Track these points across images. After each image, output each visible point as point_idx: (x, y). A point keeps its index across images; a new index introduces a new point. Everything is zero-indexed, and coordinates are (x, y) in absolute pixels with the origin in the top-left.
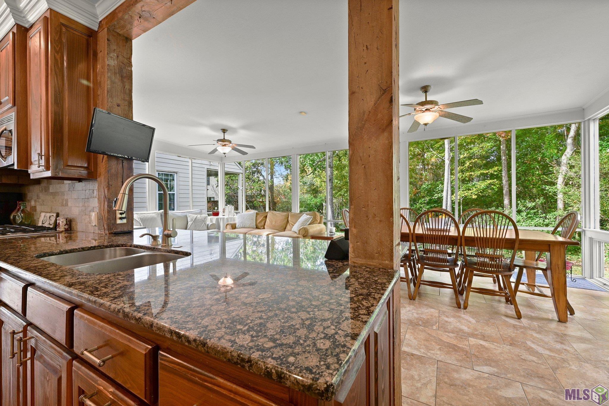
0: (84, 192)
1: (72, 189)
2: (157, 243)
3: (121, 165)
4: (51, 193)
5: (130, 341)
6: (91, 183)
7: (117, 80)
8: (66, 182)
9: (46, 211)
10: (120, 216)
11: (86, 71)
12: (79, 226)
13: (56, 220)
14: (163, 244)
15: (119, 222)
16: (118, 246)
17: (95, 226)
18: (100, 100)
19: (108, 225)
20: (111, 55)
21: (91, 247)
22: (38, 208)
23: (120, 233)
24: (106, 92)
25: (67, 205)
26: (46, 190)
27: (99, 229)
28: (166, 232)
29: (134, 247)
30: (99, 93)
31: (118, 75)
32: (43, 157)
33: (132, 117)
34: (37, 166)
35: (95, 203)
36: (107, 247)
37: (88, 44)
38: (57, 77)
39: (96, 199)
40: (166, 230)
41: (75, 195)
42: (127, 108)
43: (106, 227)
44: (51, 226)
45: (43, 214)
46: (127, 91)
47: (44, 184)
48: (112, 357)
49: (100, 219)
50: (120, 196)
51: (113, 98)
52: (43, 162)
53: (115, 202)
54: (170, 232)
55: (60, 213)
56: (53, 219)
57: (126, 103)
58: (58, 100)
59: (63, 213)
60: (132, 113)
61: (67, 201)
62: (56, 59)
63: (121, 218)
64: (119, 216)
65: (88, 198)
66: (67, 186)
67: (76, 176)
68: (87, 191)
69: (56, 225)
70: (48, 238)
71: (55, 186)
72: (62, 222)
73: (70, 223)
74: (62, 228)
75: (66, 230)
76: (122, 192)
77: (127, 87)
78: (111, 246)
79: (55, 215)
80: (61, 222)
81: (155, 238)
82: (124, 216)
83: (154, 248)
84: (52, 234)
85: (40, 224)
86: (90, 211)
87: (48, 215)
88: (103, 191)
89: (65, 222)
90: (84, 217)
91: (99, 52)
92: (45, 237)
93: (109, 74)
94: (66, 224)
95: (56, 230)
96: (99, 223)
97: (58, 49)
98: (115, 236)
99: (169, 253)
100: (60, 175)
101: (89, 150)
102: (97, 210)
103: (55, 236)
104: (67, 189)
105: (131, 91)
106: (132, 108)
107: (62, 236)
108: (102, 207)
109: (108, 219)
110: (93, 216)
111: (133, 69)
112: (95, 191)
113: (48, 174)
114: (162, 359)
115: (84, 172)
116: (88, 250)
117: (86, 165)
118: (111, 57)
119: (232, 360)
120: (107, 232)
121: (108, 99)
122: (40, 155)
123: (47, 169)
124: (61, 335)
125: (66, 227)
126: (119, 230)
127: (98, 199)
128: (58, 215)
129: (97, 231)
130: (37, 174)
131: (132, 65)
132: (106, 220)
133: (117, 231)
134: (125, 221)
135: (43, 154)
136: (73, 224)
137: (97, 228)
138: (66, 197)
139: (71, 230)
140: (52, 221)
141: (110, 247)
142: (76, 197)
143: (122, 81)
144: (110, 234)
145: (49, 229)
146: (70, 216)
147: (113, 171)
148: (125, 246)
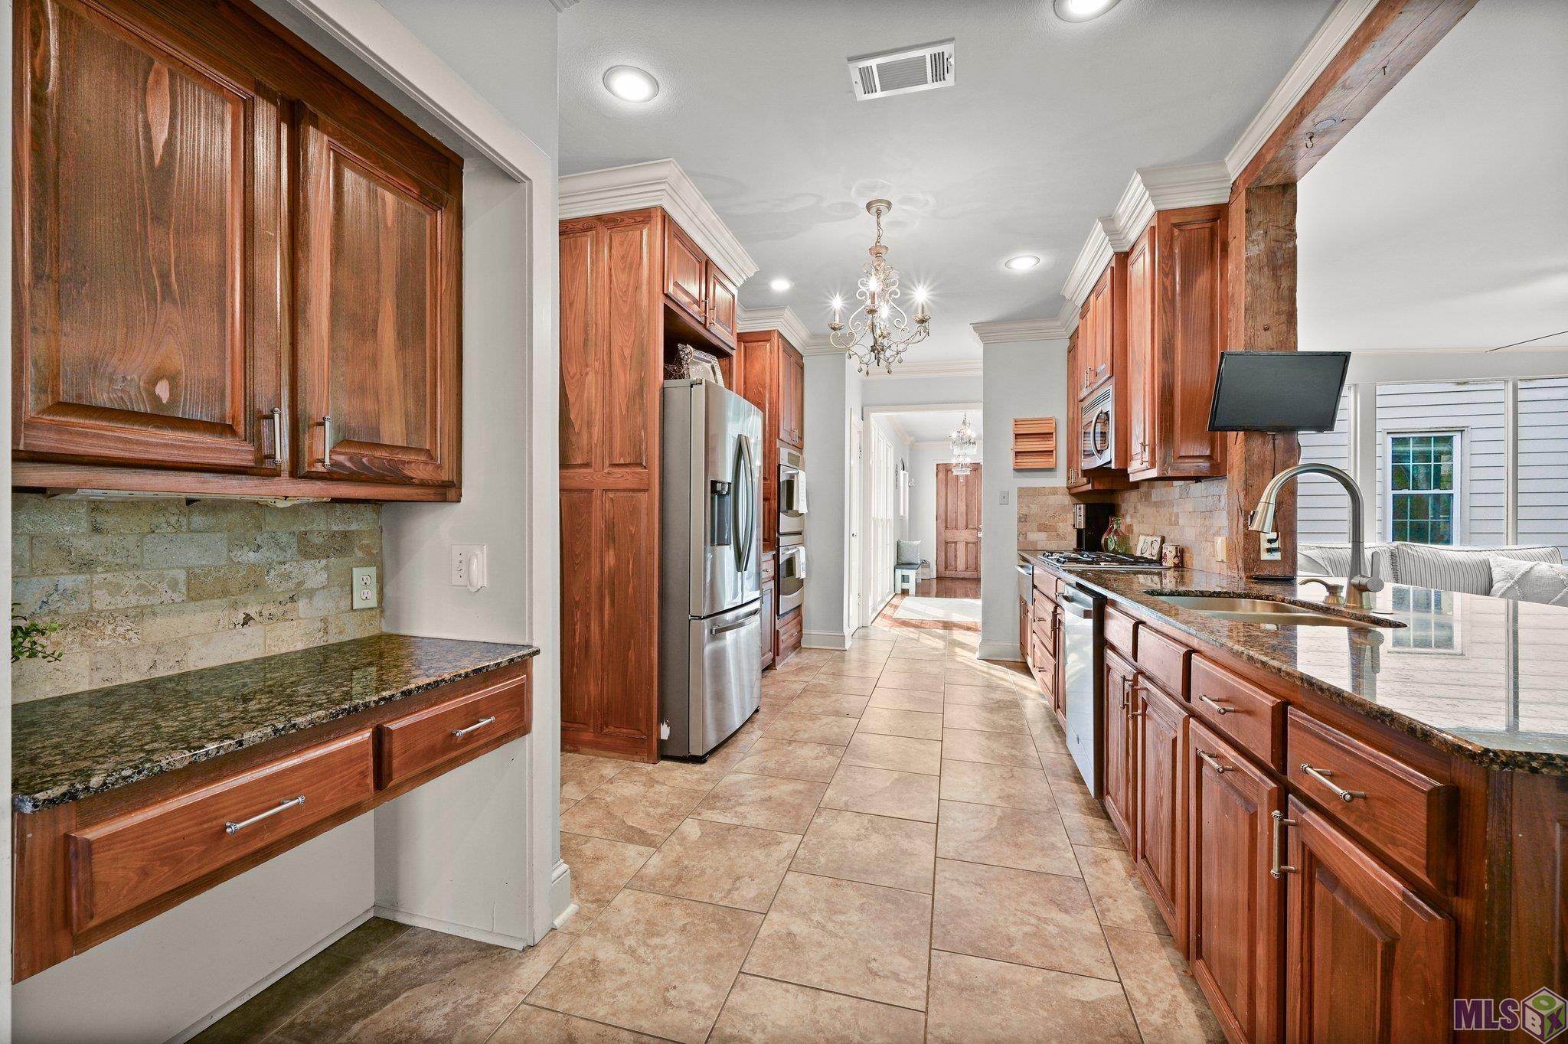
0: (1203, 499)
1: (1185, 495)
2: (1338, 601)
3: (1271, 446)
4: (1155, 502)
5: (1255, 692)
6: (1216, 483)
7: (1263, 281)
8: (1176, 483)
9: (1147, 533)
10: (1269, 546)
11: (1209, 285)
12: (1195, 561)
13: (1161, 548)
14: (1349, 601)
15: (1265, 556)
16: (1260, 598)
17: (1222, 561)
18: (1233, 328)
19: (1245, 562)
20: (1254, 237)
21: (1214, 592)
22: (1136, 528)
23: (1268, 579)
24: (1243, 311)
25: (1177, 523)
26: (1147, 497)
27: (1229, 568)
28: (1356, 580)
29: (1290, 603)
30: (1231, 316)
31: (1266, 269)
32: (1147, 448)
33: (1296, 343)
34: (1139, 462)
35: (1222, 520)
36: (1239, 596)
37: (1213, 233)
38: (1166, 316)
39: (1225, 513)
40: (1356, 575)
41: (1189, 506)
42: (1284, 327)
43: (1241, 565)
44: (1155, 558)
45: (1142, 538)
46: (1286, 293)
47: (1143, 489)
48: (1235, 712)
49: (1230, 549)
50: (1260, 508)
51: (1256, 318)
52: (1147, 456)
53: (1252, 517)
54: (1364, 581)
55: (1167, 538)
56: (1157, 546)
57: (1283, 317)
58: (1167, 352)
59: (1172, 537)
60: (1295, 335)
61: (1177, 515)
62: (1165, 288)
63: (1269, 550)
64: (1265, 545)
65: (1211, 511)
66: (1177, 490)
67: (1192, 474)
68: (1210, 498)
69: (1161, 557)
70: (1149, 577)
71: (1159, 492)
72: (1170, 551)
73: (1181, 553)
74: (1170, 561)
75: (1176, 567)
76: (1263, 499)
77: (1285, 284)
78: (1247, 596)
79: (1159, 540)
80: (1168, 553)
81: (1333, 590)
82: (1275, 545)
83: (1328, 609)
84: (1156, 571)
85: (1138, 554)
86: (1214, 535)
87: (1150, 539)
88: (1236, 498)
89: (1174, 553)
90: (1204, 545)
91: (1230, 240)
92: (1146, 573)
93: (1250, 274)
94: (1176, 556)
95: (1161, 565)
96: (1229, 556)
97: (1167, 270)
98: (1256, 583)
99: (1360, 620)
100: (1170, 474)
101: (1213, 428)
102: (1225, 532)
103: (1159, 574)
104: (1177, 496)
105: (1293, 290)
106: (1296, 323)
107: (1170, 574)
108: (1235, 527)
109: (1245, 549)
110: (1220, 543)
111: (1298, 242)
112: (1223, 498)
113: (1153, 473)
114: (1291, 714)
115: (1204, 465)
116: (1210, 596)
117: (1208, 453)
118: (1253, 241)
119: (1371, 712)
120: (1243, 575)
121: (1246, 324)
122: (1143, 445)
123: (1153, 465)
124: (1176, 685)
125: (1176, 561)
126: (1265, 573)
127: (1228, 513)
128: (1163, 541)
129: (1226, 572)
130: (1138, 474)
131: (1296, 235)
132: (1241, 552)
133: (1261, 573)
134: (1277, 556)
135: (1147, 443)
136: (1187, 556)
137: (1225, 565)
138: (1175, 510)
139: (1183, 567)
140: (1156, 551)
141: (1245, 598)
142: (1191, 510)
143: (1276, 278)
144: (1247, 578)
145: (1150, 562)
146: (1182, 544)
147: (1255, 458)
148: (1273, 600)
